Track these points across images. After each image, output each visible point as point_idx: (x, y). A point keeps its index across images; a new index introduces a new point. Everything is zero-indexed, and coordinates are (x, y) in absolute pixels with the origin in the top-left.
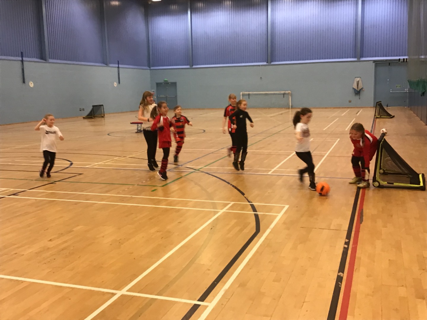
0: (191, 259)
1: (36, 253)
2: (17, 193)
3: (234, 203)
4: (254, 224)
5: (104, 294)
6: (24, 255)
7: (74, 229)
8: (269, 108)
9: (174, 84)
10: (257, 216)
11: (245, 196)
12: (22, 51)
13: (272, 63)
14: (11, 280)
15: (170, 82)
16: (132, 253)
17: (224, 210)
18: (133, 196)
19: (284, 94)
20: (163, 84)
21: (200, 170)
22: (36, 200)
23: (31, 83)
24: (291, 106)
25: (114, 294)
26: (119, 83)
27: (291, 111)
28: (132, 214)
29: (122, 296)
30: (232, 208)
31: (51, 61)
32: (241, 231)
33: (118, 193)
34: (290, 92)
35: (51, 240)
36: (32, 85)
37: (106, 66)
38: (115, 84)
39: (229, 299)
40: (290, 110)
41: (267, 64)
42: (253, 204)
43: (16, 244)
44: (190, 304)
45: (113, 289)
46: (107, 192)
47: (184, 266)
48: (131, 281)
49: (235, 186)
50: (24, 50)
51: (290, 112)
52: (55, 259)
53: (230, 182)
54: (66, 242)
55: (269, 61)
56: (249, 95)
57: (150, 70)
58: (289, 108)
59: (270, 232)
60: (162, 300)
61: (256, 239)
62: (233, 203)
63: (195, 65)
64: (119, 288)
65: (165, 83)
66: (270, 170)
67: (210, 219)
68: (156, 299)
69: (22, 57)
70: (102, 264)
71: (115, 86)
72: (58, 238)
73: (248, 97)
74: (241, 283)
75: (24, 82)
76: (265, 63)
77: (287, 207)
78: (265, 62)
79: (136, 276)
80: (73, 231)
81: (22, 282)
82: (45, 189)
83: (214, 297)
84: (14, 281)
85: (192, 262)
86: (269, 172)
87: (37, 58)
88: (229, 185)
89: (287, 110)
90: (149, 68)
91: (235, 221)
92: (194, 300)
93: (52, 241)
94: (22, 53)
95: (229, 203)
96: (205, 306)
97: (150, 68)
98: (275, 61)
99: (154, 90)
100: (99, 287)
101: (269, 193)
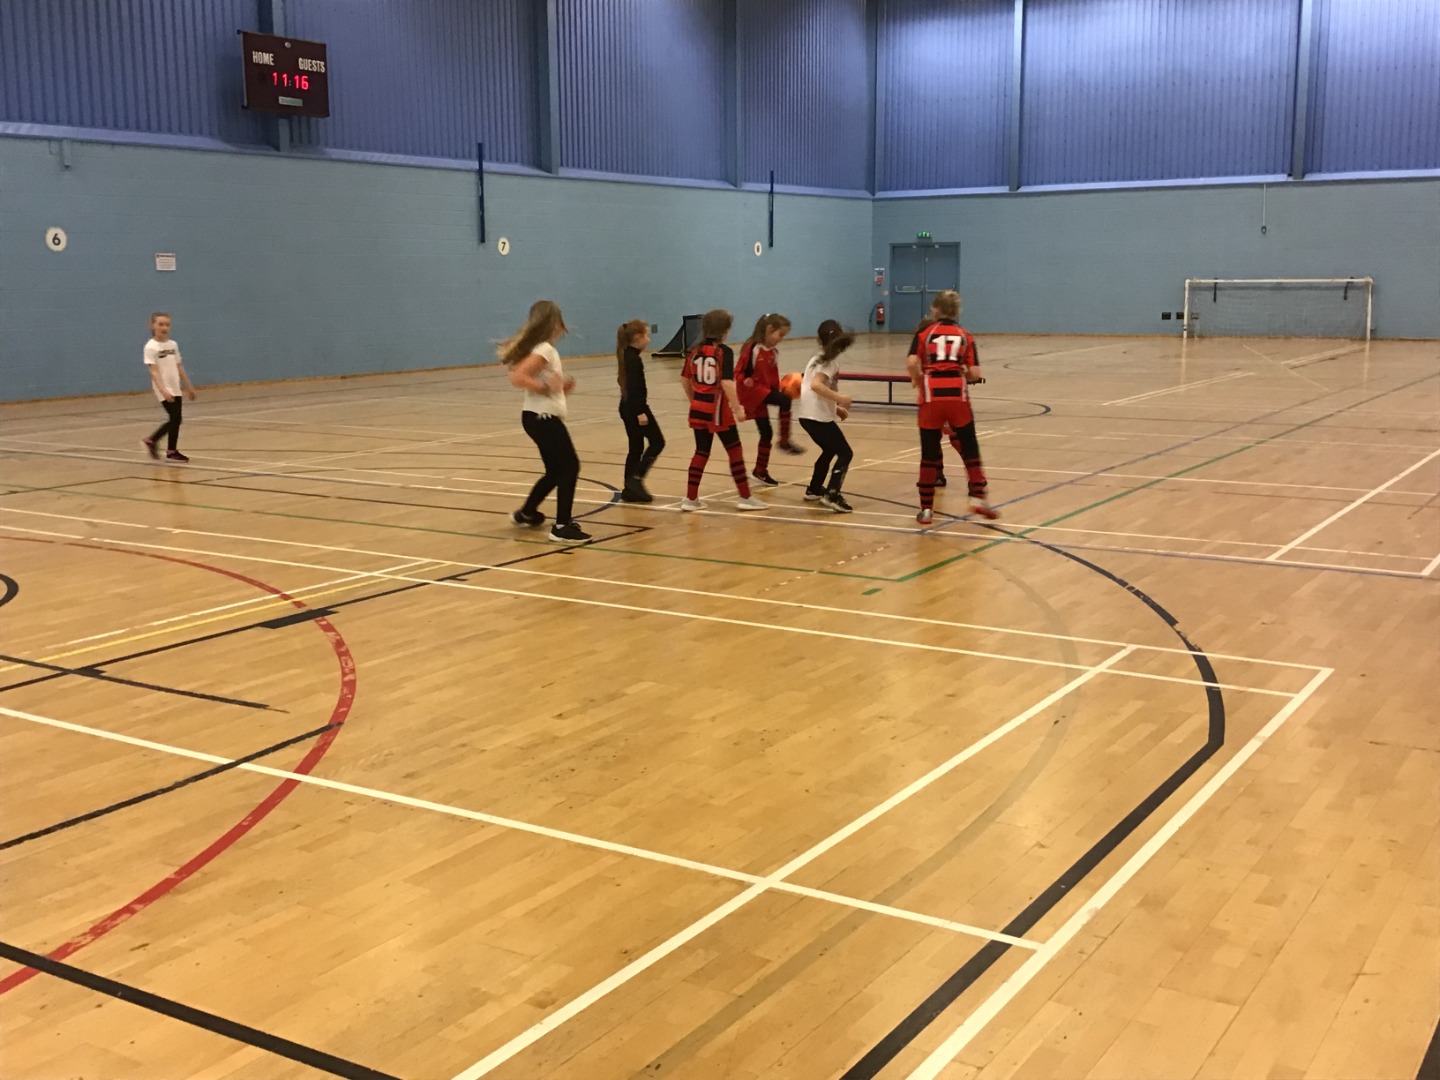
0: (985, 809)
1: (522, 749)
2: (464, 574)
3: (1138, 650)
4: (1204, 718)
5: (716, 881)
6: (485, 750)
7: (631, 690)
8: (1287, 338)
9: (952, 249)
10: (1215, 697)
11: (1178, 627)
12: (480, 142)
13: (1309, 178)
14: (453, 817)
15: (937, 243)
16: (801, 774)
17: (1103, 668)
18: (805, 606)
19: (1347, 287)
20: (914, 247)
21: (1027, 535)
22: (517, 597)
23: (504, 243)
24: (1372, 331)
25: (743, 886)
26: (771, 245)
27: (1371, 349)
28: (802, 658)
29: (770, 892)
30: (1130, 661)
31: (564, 172)
32: (1156, 737)
33: (760, 594)
34: (1371, 280)
35: (560, 715)
36: (504, 247)
37: (732, 187)
38: (759, 248)
39: (1106, 939)
40: (1367, 345)
41: (1291, 179)
42: (1204, 658)
43: (463, 720)
44: (980, 939)
45: (744, 870)
46: (723, 587)
47: (962, 828)
48: (797, 852)
49: (1143, 594)
50: (487, 138)
51: (1367, 353)
52: (573, 770)
53: (1126, 580)
54: (603, 724)
55: (1299, 166)
56: (1215, 287)
57: (874, 200)
58: (1363, 339)
59: (1259, 751)
60: (891, 918)
61: (1206, 766)
62: (1133, 647)
63: (1028, 184)
64: (759, 868)
65: (919, 246)
66: (1275, 550)
67: (1051, 692)
68: (871, 913)
69: (481, 159)
70: (711, 797)
71: (758, 254)
72: (583, 710)
73: (1210, 295)
74: (1149, 897)
75: (482, 240)
76: (1282, 178)
77: (1325, 673)
78: (1283, 172)
79: (811, 841)
80: (626, 694)
81: (484, 825)
82: (542, 568)
83: (1057, 928)
84: (461, 821)
85: (988, 817)
86: (1269, 555)
87: (523, 163)
88: (1125, 589)
89: (1356, 346)
90: (869, 195)
91: (1139, 704)
92: (992, 928)
93: (565, 718)
94: (480, 146)
95: (1124, 648)
96: (1027, 949)
97: (874, 195)
98: (1320, 171)
99: (883, 269)
100: (702, 862)
101: (1263, 623)
